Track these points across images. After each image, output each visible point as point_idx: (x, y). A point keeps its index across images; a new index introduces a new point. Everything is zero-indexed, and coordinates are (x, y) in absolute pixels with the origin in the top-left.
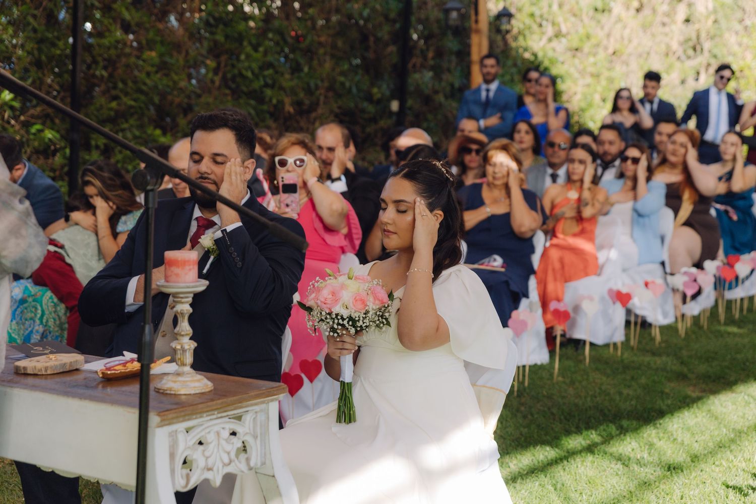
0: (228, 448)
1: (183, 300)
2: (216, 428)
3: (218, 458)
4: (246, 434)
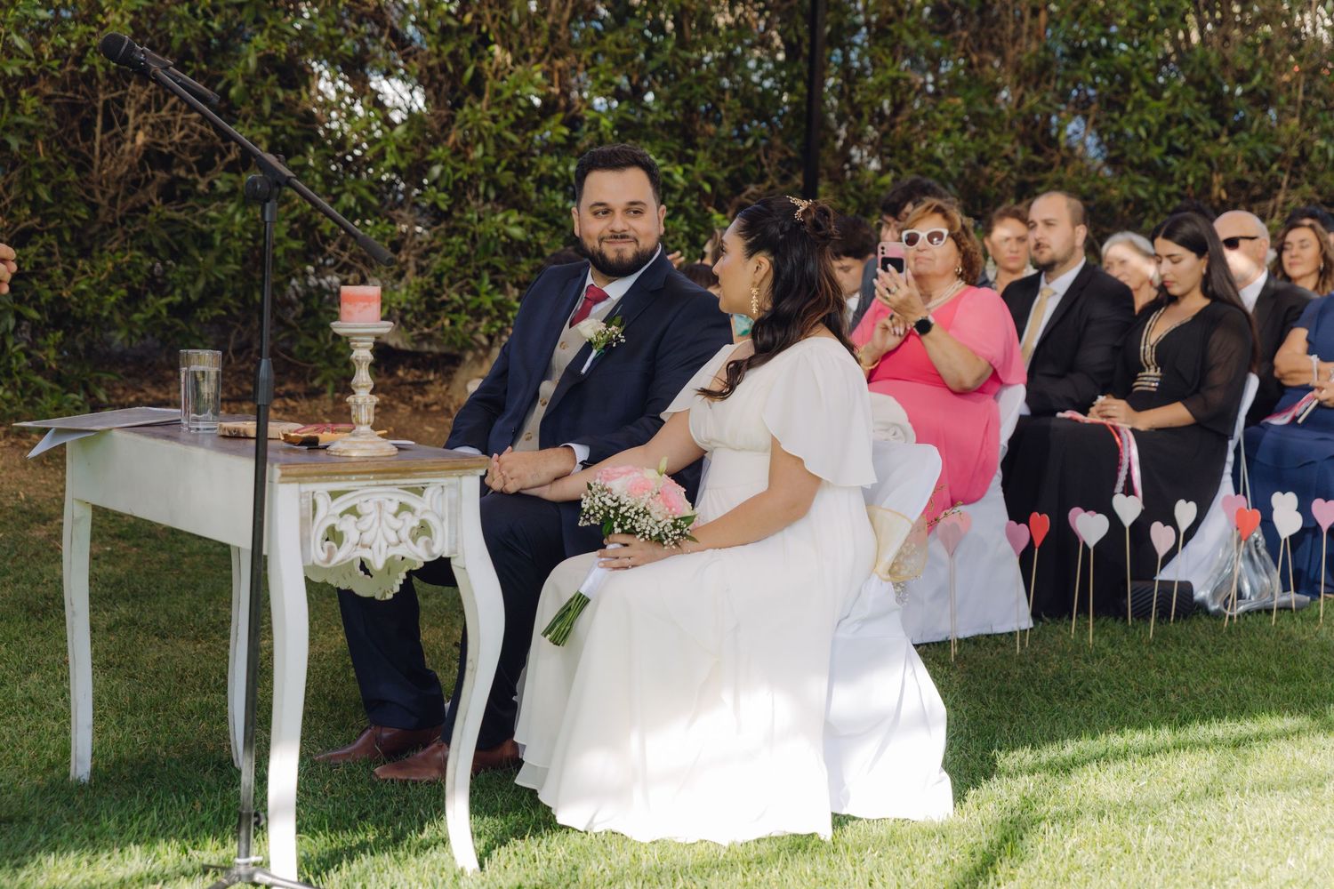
0: (397, 524)
1: (359, 344)
2: (378, 498)
3: (380, 534)
4: (426, 511)
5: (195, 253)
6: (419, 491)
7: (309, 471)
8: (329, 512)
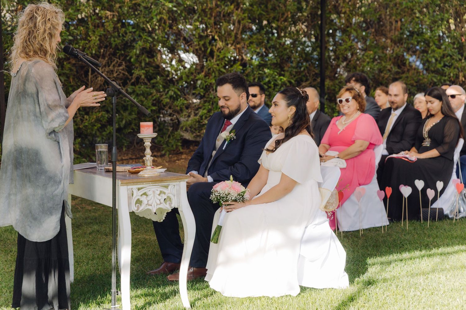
1: (147, 141)
2: (153, 189)
3: (154, 201)
4: (169, 193)
5: (122, 112)
6: (167, 187)
7: (130, 181)
8: (137, 195)
